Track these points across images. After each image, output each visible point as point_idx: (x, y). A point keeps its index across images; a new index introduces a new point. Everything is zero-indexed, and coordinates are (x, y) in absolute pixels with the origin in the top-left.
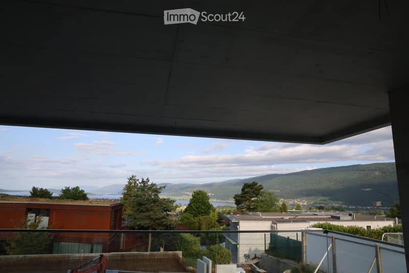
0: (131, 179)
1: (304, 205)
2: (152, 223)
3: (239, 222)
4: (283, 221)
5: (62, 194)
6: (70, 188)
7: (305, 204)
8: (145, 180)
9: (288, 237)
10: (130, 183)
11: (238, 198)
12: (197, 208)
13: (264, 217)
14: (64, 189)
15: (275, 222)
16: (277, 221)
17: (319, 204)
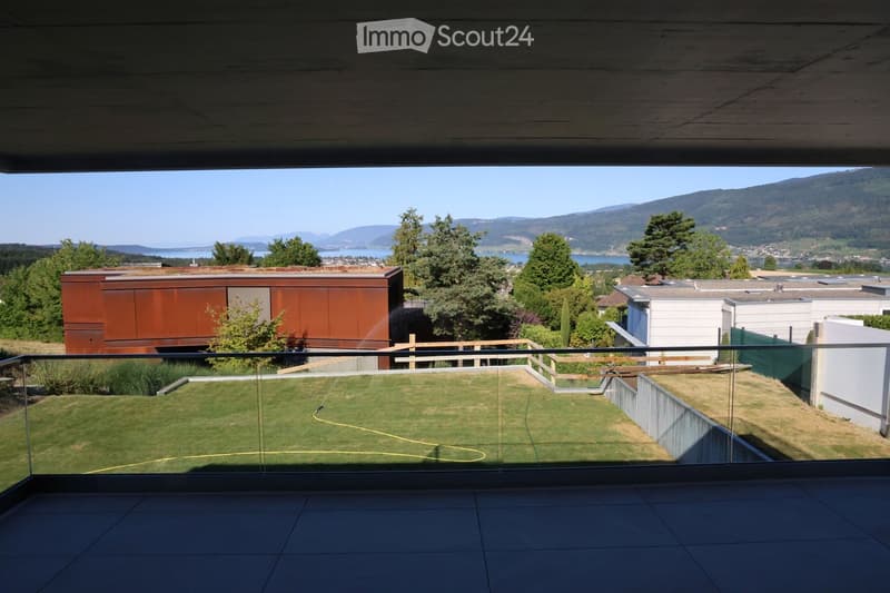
0: (406, 217)
1: (784, 260)
2: (464, 306)
3: (648, 303)
4: (748, 299)
5: (270, 253)
6: (284, 242)
7: (785, 256)
8: (442, 220)
9: (775, 336)
10: (406, 227)
11: (638, 250)
12: (545, 271)
13: (703, 290)
14: (273, 243)
15: (733, 301)
16: (735, 299)
17: (820, 255)
